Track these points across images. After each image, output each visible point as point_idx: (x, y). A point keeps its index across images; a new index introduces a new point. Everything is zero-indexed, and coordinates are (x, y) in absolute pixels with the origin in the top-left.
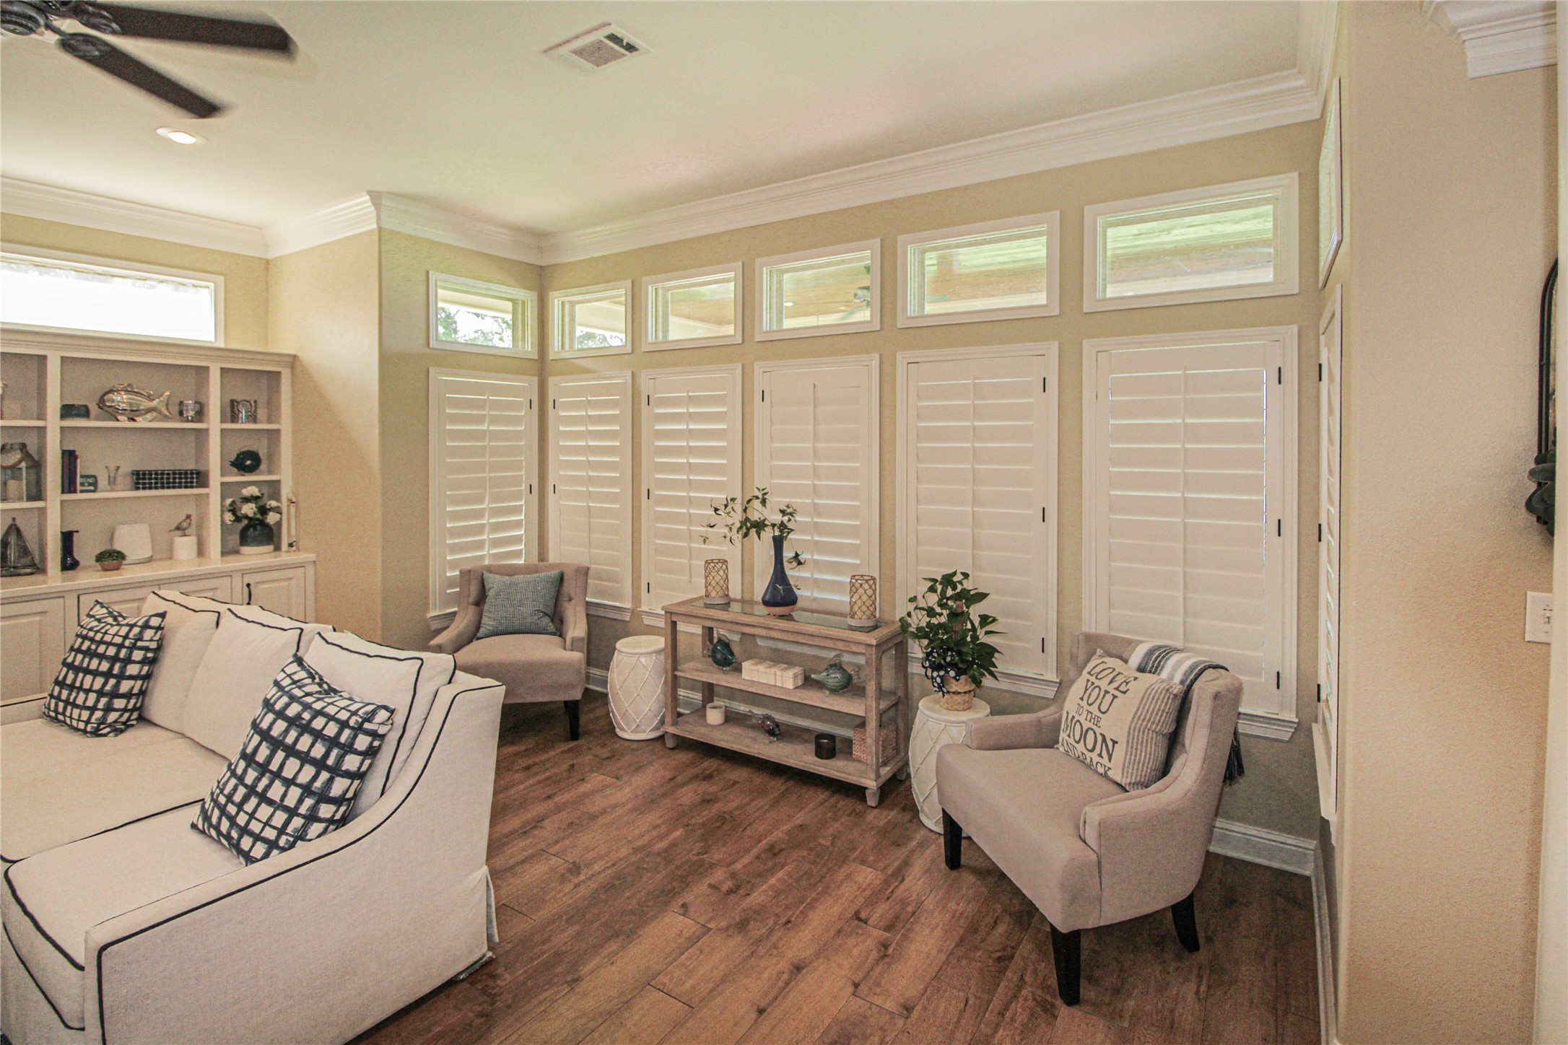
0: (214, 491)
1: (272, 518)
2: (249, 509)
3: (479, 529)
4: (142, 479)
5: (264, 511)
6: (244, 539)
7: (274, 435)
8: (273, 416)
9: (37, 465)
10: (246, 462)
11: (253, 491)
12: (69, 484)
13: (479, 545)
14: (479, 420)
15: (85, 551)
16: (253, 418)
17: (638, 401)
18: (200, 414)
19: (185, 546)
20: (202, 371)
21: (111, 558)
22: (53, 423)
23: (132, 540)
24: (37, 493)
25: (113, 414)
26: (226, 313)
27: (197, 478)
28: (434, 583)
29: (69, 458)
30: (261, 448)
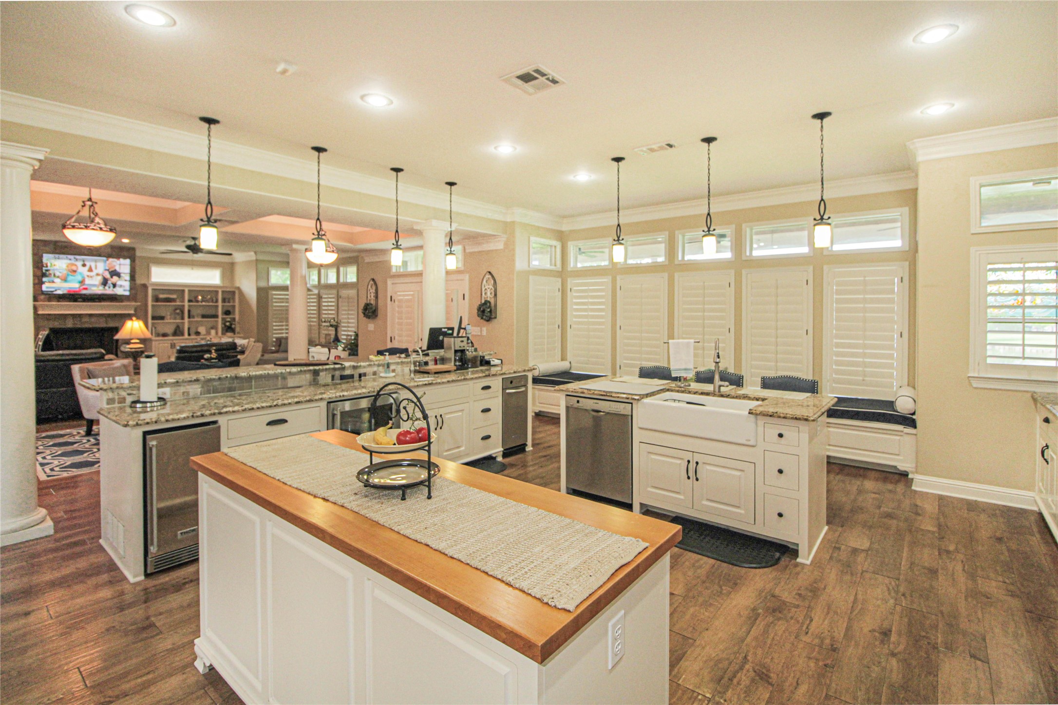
0: (220, 320)
1: (233, 326)
2: (228, 324)
3: (283, 329)
4: (204, 316)
5: (231, 324)
6: (227, 331)
7: (234, 307)
8: (234, 301)
9: (182, 312)
10: (227, 313)
11: (229, 320)
12: (189, 317)
13: (282, 333)
14: (283, 302)
15: (193, 331)
16: (229, 302)
17: (320, 297)
18: (217, 301)
19: (213, 332)
20: (217, 292)
21: (198, 333)
22: (186, 304)
23: (202, 330)
24: (183, 318)
25: (197, 301)
26: (223, 276)
27: (216, 316)
28: (270, 341)
29: (189, 311)
30: (230, 309)
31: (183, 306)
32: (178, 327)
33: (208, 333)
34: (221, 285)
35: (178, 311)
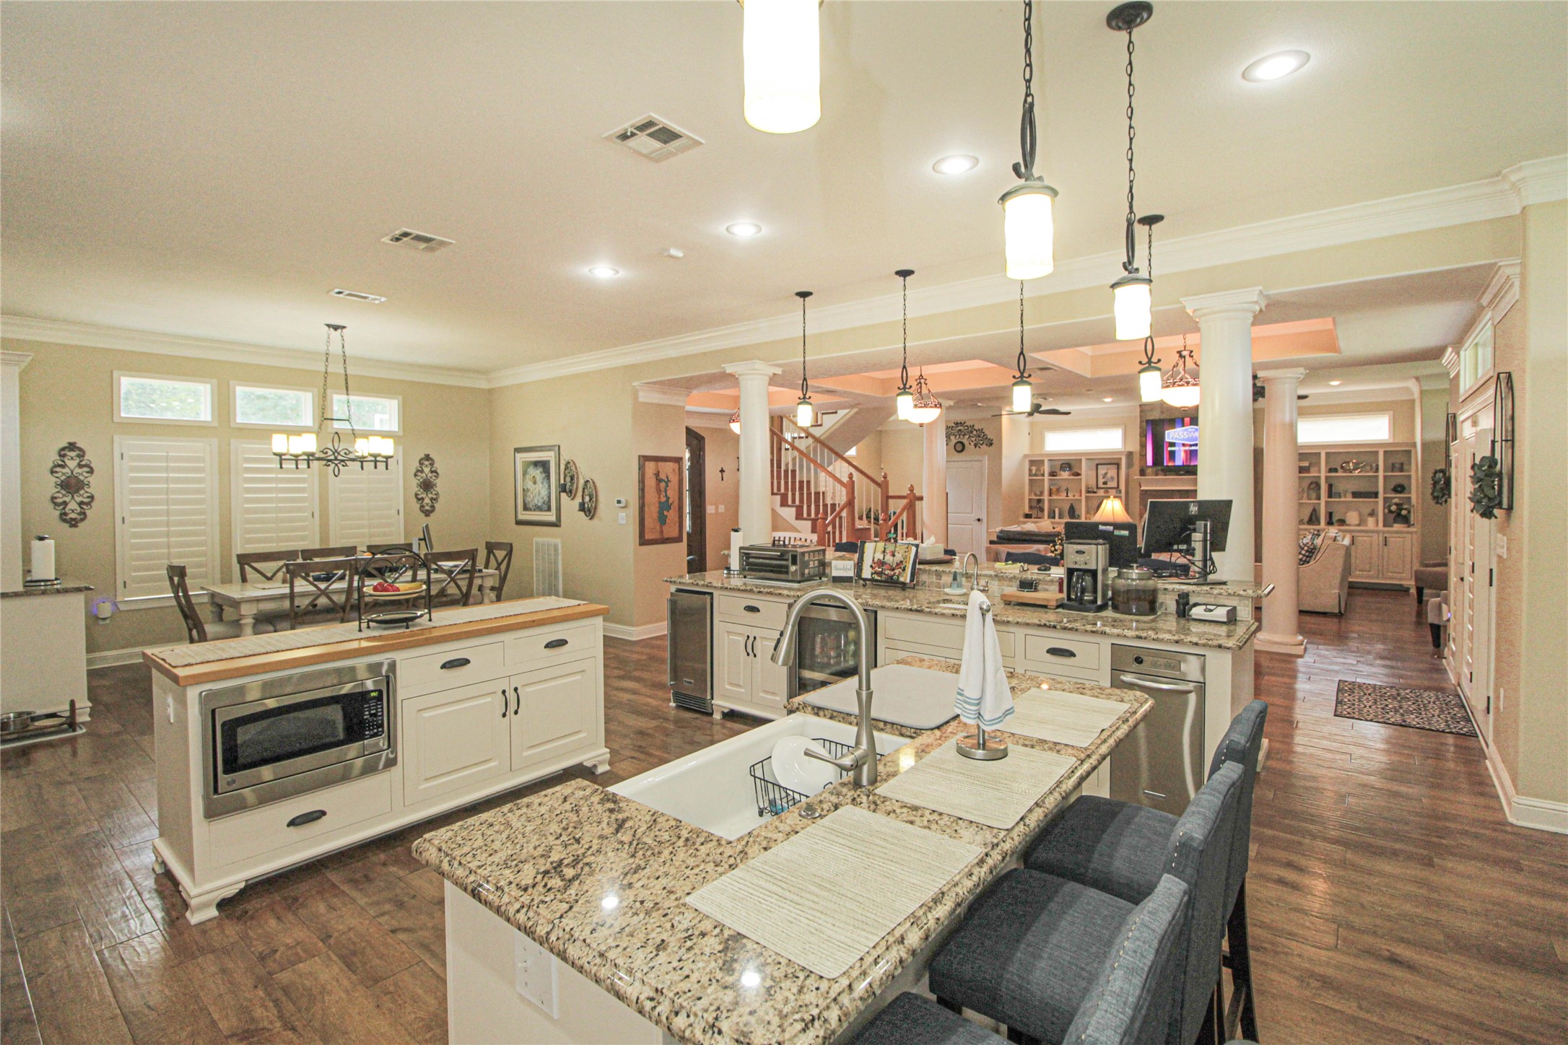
0: (1381, 501)
1: (1404, 513)
2: (1395, 508)
4: (1355, 495)
5: (1401, 509)
6: (1395, 521)
8: (1409, 469)
9: (1319, 488)
10: (1395, 489)
11: (1397, 501)
12: (1330, 495)
16: (1399, 471)
18: (1377, 470)
19: (1371, 521)
20: (1377, 454)
21: (1341, 522)
22: (1324, 474)
24: (1319, 497)
25: (1346, 471)
26: (1394, 426)
27: (1375, 495)
29: (1330, 486)
30: (1405, 483)
31: (1319, 477)
32: (1314, 510)
33: (1362, 522)
34: (1391, 441)
35: (1312, 486)
